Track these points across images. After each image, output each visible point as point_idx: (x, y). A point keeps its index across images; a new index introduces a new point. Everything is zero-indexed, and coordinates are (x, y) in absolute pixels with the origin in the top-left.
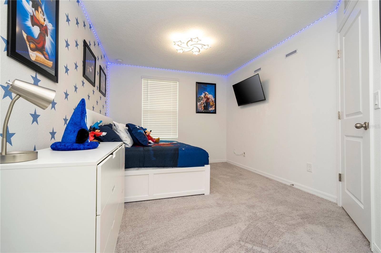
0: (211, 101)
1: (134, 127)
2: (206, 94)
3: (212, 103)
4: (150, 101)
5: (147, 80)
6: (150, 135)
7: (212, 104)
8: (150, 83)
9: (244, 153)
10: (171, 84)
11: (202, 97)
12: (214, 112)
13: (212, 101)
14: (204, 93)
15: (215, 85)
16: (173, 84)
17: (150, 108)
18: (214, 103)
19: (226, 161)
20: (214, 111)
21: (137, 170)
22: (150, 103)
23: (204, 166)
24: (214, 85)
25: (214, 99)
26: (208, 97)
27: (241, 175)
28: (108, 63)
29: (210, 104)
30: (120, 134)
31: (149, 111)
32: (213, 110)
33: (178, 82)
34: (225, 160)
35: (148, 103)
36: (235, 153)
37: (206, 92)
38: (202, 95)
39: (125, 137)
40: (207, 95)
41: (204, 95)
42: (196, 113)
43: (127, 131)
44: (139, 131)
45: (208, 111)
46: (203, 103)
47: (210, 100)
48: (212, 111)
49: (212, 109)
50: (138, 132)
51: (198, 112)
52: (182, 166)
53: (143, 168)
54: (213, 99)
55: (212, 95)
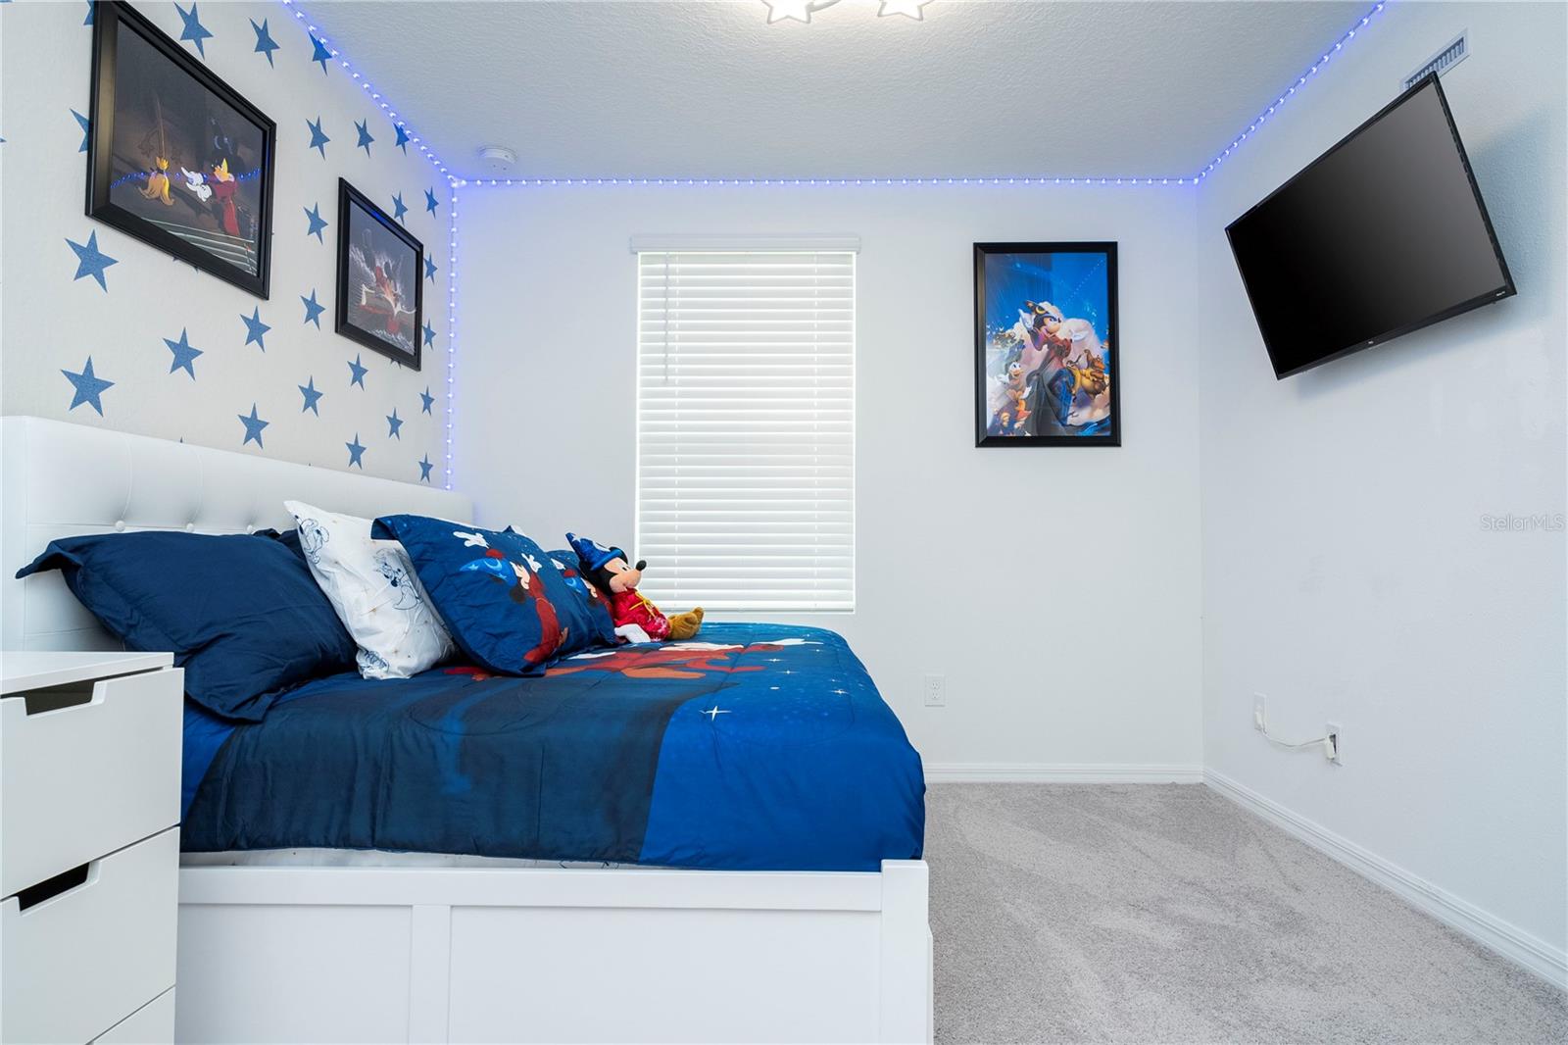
0: (1083, 361)
1: (435, 539)
2: (1047, 315)
3: (1088, 372)
4: (683, 384)
5: (666, 260)
6: (641, 592)
7: (1087, 383)
8: (684, 272)
9: (1333, 737)
10: (810, 272)
11: (1018, 338)
12: (1109, 435)
13: (1091, 363)
14: (1030, 310)
15: (1110, 249)
16: (821, 272)
17: (681, 429)
18: (1107, 376)
19: (1201, 779)
20: (1103, 429)
21: (341, 863)
22: (682, 395)
23: (879, 869)
24: (1102, 258)
25: (1106, 345)
26: (1061, 335)
27: (1290, 922)
28: (455, 185)
29: (1078, 386)
30: (335, 586)
31: (677, 446)
32: (1100, 423)
33: (854, 254)
34: (1190, 769)
35: (672, 395)
36: (1259, 729)
37: (1045, 305)
38: (1016, 325)
39: (366, 609)
40: (1050, 324)
41: (1030, 323)
42: (979, 445)
43: (395, 565)
44: (474, 567)
45: (1062, 432)
46: (1024, 380)
47: (1072, 357)
48: (1087, 433)
49: (1091, 414)
50: (470, 571)
51: (988, 439)
52: (678, 856)
53: (376, 855)
54: (1099, 350)
55: (1088, 318)
